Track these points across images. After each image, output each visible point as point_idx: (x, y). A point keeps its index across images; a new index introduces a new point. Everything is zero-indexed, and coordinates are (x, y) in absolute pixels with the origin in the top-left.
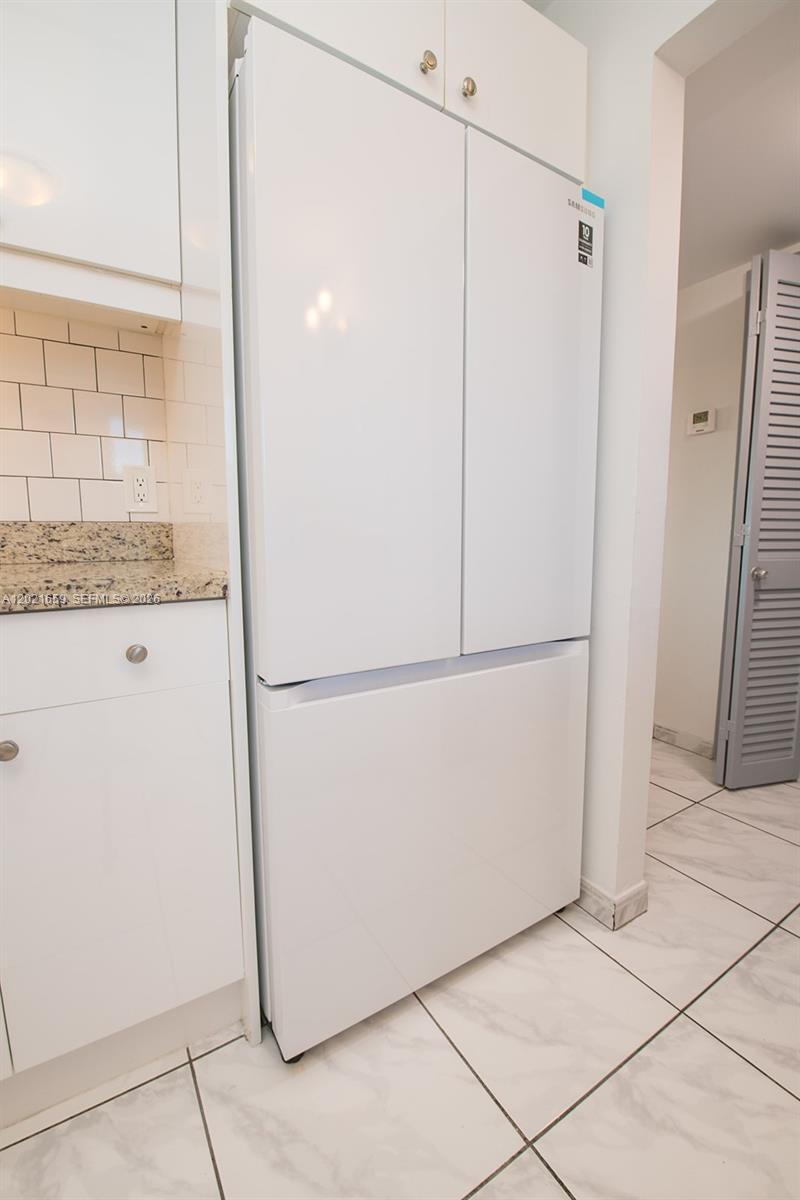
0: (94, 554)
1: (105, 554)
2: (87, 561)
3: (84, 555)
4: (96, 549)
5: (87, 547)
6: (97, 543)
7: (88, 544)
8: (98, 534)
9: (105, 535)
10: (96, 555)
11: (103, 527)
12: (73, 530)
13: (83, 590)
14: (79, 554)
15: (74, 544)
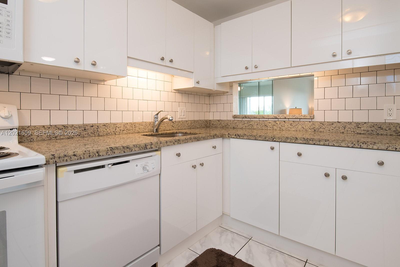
0: (371, 132)
1: (375, 132)
2: (369, 134)
3: (368, 132)
4: (372, 131)
5: (369, 130)
6: (373, 129)
7: (369, 129)
8: (373, 126)
9: (376, 127)
10: (372, 132)
11: (375, 124)
12: (365, 125)
13: (367, 145)
14: (367, 132)
15: (365, 128)
